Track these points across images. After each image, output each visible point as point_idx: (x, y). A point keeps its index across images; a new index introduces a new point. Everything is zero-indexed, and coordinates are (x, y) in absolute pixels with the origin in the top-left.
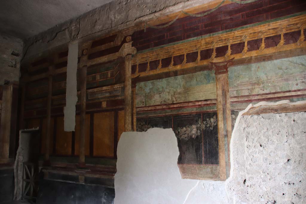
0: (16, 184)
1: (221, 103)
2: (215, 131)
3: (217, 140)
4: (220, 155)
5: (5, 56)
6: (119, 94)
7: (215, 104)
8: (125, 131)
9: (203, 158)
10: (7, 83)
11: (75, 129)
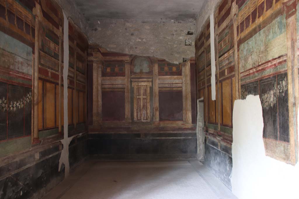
0: (198, 146)
1: (290, 58)
2: (286, 97)
3: (287, 110)
4: (290, 130)
5: (181, 37)
6: (232, 60)
7: (285, 61)
8: (236, 100)
9: (278, 133)
10: (185, 61)
11: (216, 98)
